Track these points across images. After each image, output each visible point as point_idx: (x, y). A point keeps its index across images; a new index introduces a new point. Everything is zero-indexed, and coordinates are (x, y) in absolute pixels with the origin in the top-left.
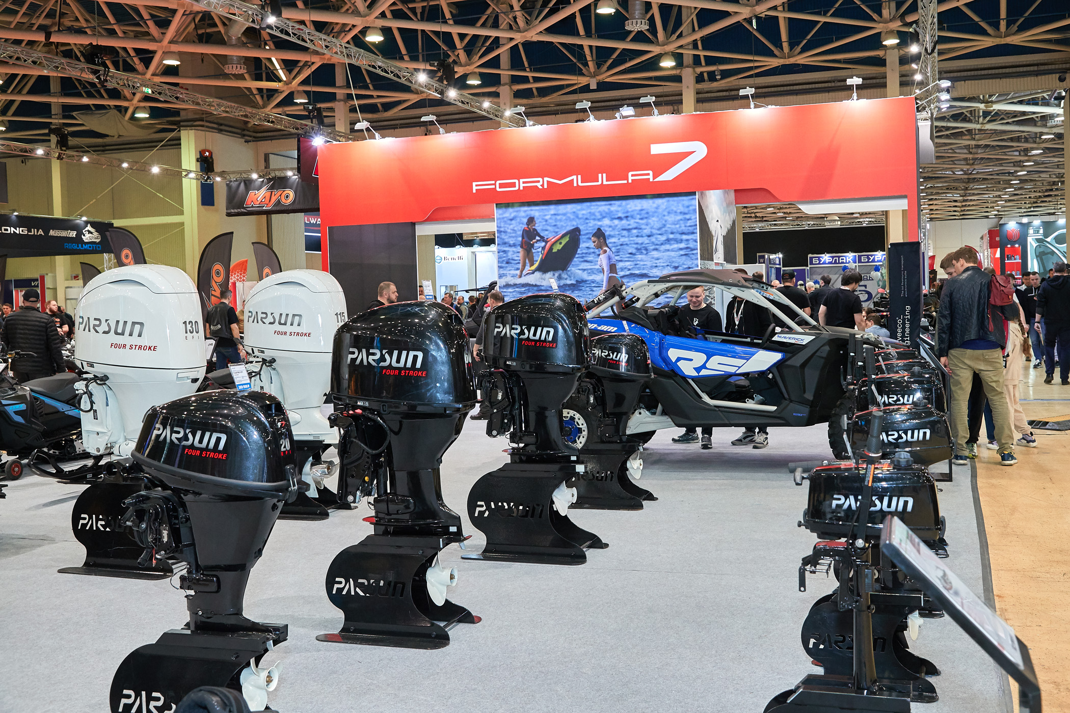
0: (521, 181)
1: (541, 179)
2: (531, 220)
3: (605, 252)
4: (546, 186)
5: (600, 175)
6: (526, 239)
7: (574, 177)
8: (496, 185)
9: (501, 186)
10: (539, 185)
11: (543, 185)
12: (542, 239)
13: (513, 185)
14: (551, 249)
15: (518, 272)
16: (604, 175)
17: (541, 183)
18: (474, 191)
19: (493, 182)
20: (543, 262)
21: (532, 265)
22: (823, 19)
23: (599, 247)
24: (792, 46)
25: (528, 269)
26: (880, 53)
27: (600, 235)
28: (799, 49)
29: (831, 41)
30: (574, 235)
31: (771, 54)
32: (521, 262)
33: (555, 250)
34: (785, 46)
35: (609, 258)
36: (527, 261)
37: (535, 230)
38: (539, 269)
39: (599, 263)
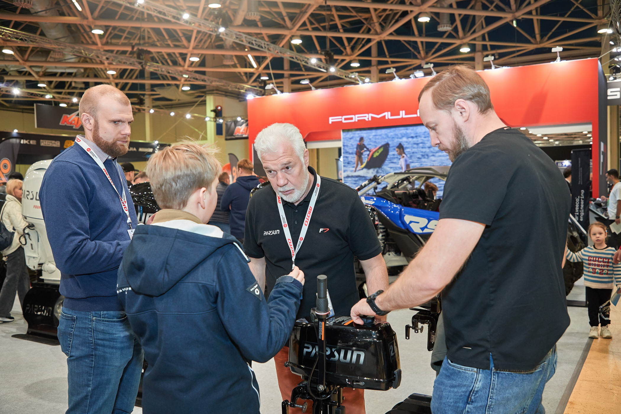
0: (357, 116)
1: (367, 115)
2: (362, 139)
3: (403, 157)
4: (370, 119)
5: (401, 112)
6: (359, 150)
7: (386, 114)
8: (342, 119)
9: (345, 119)
10: (366, 119)
11: (368, 119)
12: (368, 150)
13: (352, 119)
14: (373, 155)
15: (354, 169)
16: (404, 112)
17: (367, 117)
18: (330, 123)
19: (340, 117)
20: (368, 163)
21: (362, 164)
22: (562, 19)
23: (400, 154)
24: (542, 36)
25: (360, 167)
26: (597, 39)
27: (400, 147)
28: (546, 38)
29: (566, 32)
30: (386, 147)
31: (529, 42)
32: (356, 163)
33: (375, 156)
34: (538, 37)
35: (406, 161)
36: (359, 163)
37: (364, 145)
38: (366, 167)
39: (400, 163)
